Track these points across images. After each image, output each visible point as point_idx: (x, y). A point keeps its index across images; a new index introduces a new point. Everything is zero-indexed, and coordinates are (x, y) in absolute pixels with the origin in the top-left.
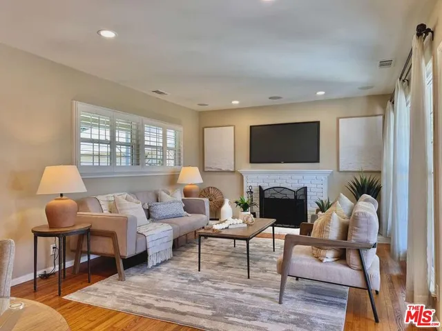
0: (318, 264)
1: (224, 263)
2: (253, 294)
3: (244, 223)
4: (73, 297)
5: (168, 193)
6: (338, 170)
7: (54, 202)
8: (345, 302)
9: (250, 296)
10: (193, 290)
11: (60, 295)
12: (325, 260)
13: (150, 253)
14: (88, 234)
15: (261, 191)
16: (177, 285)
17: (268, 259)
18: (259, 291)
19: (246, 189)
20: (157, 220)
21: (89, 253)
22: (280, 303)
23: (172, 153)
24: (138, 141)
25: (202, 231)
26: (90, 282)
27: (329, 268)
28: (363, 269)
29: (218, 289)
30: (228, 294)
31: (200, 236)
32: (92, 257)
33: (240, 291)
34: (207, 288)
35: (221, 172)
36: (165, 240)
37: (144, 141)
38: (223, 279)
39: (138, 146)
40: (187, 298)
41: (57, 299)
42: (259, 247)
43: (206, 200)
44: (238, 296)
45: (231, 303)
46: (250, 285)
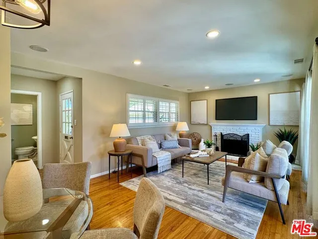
0: (246, 183)
1: (197, 174)
2: (208, 194)
3: (208, 154)
4: (123, 184)
5: (171, 136)
6: (269, 125)
7: (117, 140)
8: (265, 207)
9: (207, 195)
10: (178, 187)
11: (118, 182)
12: (251, 181)
13: (159, 166)
14: (131, 155)
15: (222, 136)
16: (170, 184)
17: (221, 174)
18: (212, 193)
19: (213, 134)
20: (165, 149)
21: (131, 164)
22: (223, 201)
23: (174, 115)
24: (156, 110)
25: (184, 157)
26: (132, 177)
27: (253, 186)
28: (275, 190)
29: (190, 189)
30: (196, 192)
31: (183, 160)
32: (133, 165)
33: (202, 191)
34: (185, 188)
35: (199, 124)
36: (167, 160)
37: (159, 110)
38: (194, 184)
39: (156, 112)
40: (173, 192)
41: (117, 184)
42: (219, 166)
43: (190, 140)
44: (200, 194)
45: (196, 198)
46: (208, 188)
